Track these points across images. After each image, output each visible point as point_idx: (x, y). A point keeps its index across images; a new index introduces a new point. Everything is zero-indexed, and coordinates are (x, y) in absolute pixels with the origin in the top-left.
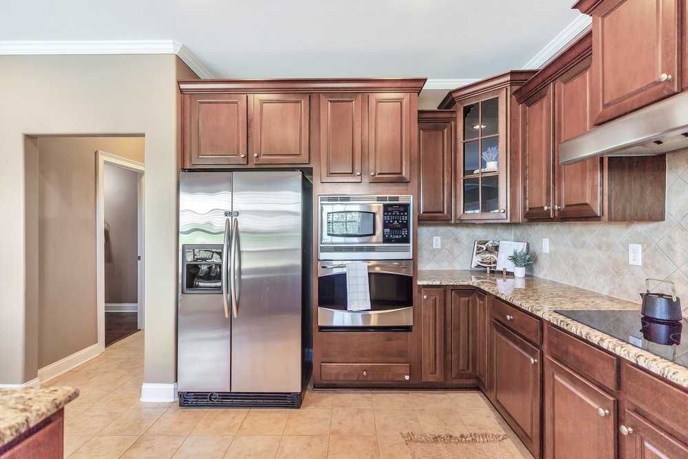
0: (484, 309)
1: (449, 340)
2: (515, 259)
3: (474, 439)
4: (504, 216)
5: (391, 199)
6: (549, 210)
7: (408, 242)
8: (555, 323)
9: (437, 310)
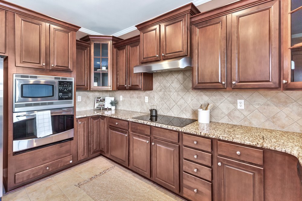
0: (104, 123)
1: (90, 139)
2: (112, 103)
3: (105, 172)
4: (110, 88)
5: (62, 79)
6: (126, 86)
7: (72, 99)
8: (134, 121)
9: (85, 128)
